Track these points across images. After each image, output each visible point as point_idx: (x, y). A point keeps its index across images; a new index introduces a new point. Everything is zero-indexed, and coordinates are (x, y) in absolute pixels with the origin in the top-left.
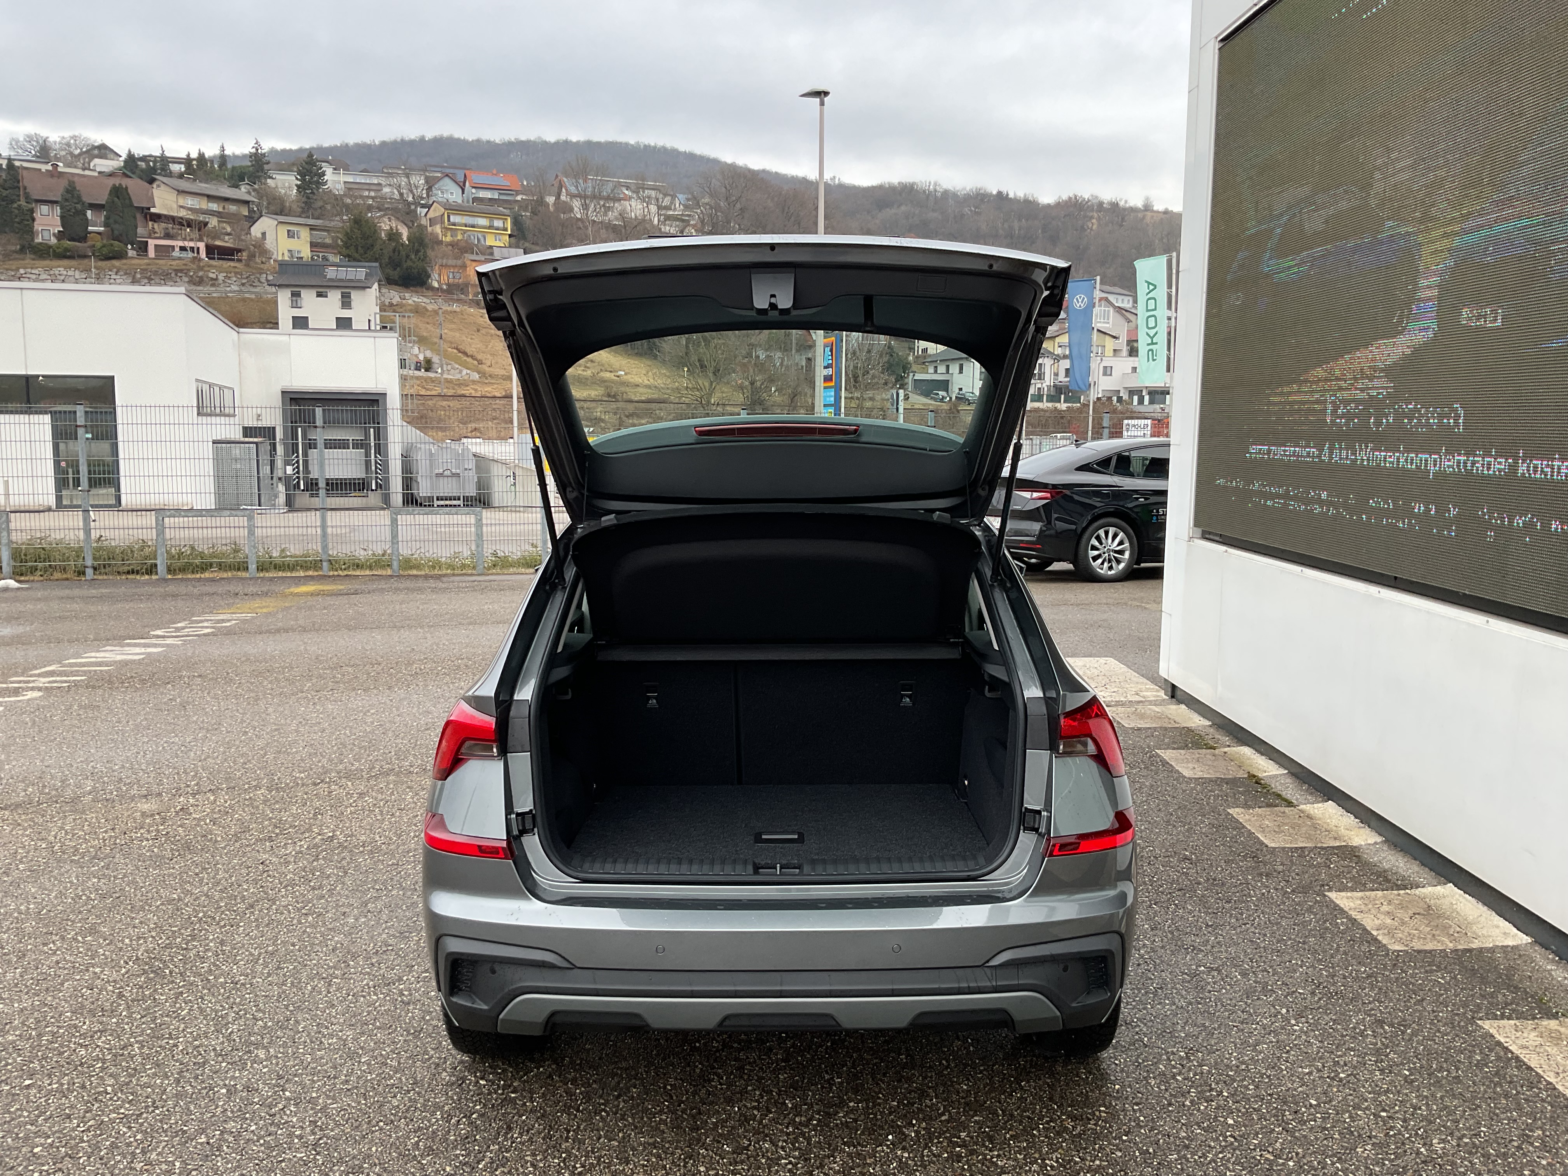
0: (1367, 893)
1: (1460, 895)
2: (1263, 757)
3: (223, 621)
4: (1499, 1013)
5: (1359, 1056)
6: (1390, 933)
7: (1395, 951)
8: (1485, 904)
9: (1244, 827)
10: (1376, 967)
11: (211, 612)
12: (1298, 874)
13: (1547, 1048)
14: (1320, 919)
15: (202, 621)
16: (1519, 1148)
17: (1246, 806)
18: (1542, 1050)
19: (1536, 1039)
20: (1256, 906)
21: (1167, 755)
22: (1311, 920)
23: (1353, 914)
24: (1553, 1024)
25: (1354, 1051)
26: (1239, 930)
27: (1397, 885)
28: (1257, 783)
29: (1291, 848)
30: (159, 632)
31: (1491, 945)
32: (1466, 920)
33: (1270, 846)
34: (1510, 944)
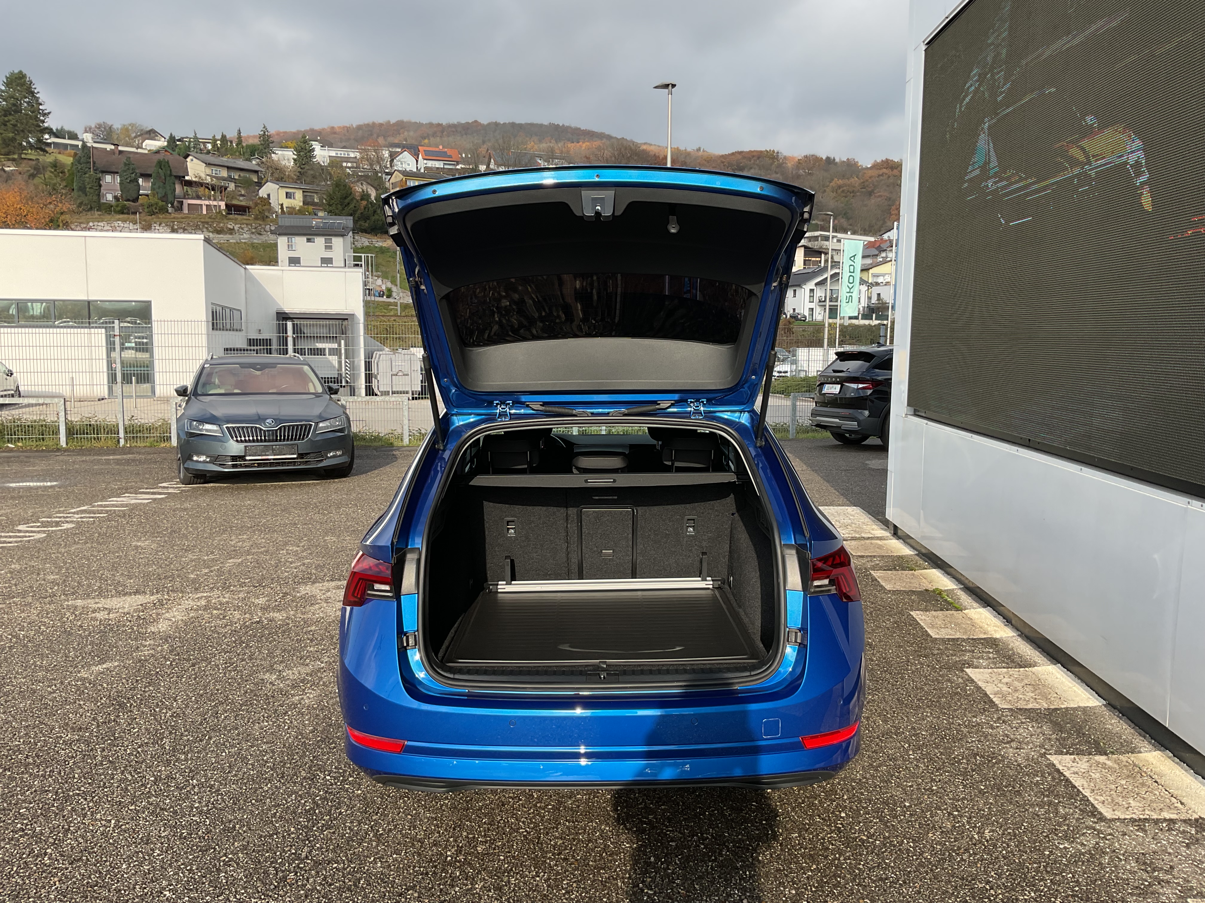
0: (995, 670)
1: (1063, 672)
2: (949, 576)
6: (1004, 697)
7: (1002, 708)
8: (1079, 679)
9: (919, 624)
10: (984, 719)
13: (1091, 774)
14: (954, 686)
16: (1047, 836)
17: (926, 610)
18: (1087, 775)
19: (1086, 767)
20: (909, 676)
21: (876, 574)
22: (947, 687)
23: (980, 684)
24: (1102, 759)
25: (949, 773)
27: (1019, 665)
28: (938, 594)
29: (949, 639)
31: (1076, 706)
32: (1063, 689)
33: (934, 636)
34: (1090, 705)
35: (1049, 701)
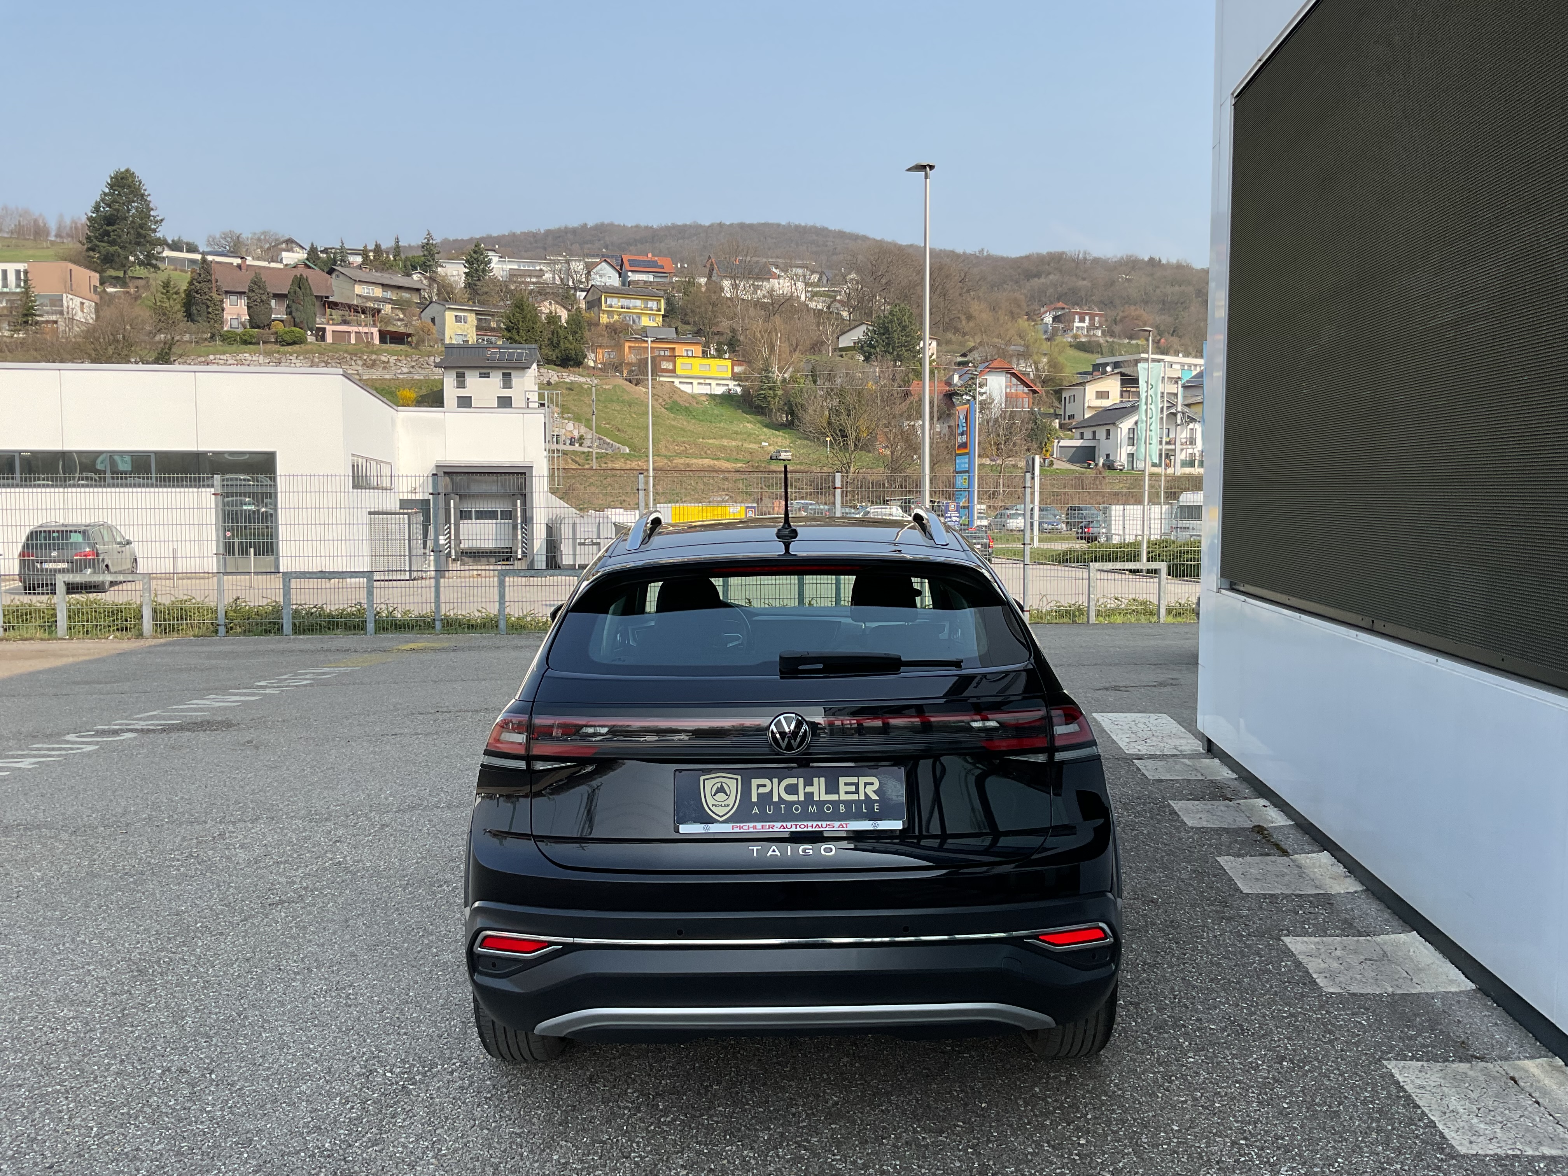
0: (1324, 939)
2: (1274, 809)
3: (323, 674)
4: (1410, 1054)
5: (1243, 1088)
8: (1442, 952)
9: (1227, 873)
11: (317, 667)
12: (1260, 919)
13: (1445, 1089)
14: (1264, 962)
17: (1238, 855)
20: (1203, 946)
21: (1176, 805)
22: (1254, 963)
23: (1301, 958)
24: (1464, 1067)
26: (1175, 968)
28: (1260, 833)
29: (1266, 895)
30: (262, 683)
31: (1433, 991)
33: (1244, 892)
34: (1453, 990)
35: (1396, 983)
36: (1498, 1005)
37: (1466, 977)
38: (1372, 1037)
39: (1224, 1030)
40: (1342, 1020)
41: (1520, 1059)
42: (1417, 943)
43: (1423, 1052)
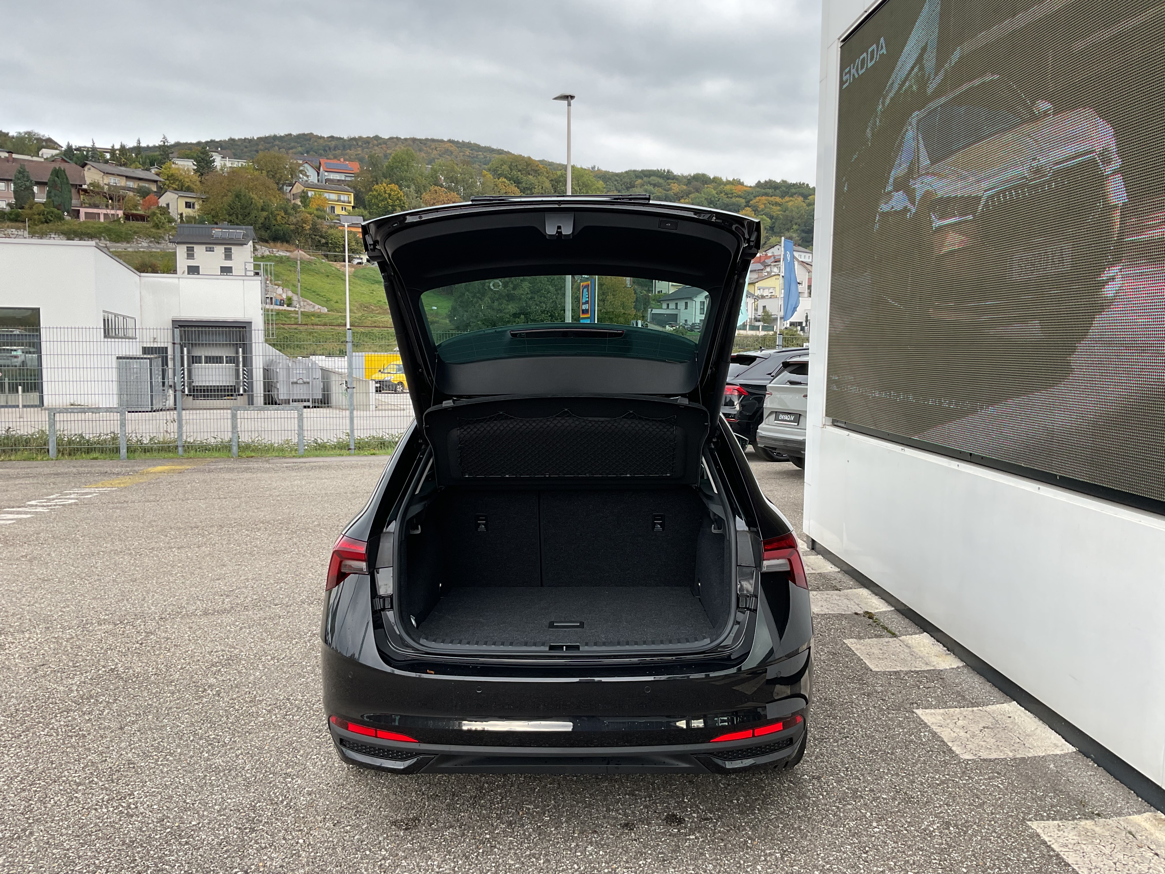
0: (947, 710)
1: (1022, 711)
2: (877, 597)
3: (87, 494)
4: (1045, 814)
5: (925, 855)
6: (963, 744)
7: (965, 760)
8: (1040, 719)
9: (855, 654)
10: (947, 775)
11: (80, 487)
12: (893, 694)
13: (1083, 846)
14: (907, 733)
15: (71, 494)
17: (859, 637)
18: (1078, 848)
19: (1074, 837)
20: (856, 721)
22: (900, 734)
23: (935, 728)
24: (1088, 824)
25: (922, 851)
26: (840, 742)
27: (972, 703)
28: (870, 618)
29: (891, 672)
30: (33, 503)
31: (1044, 754)
32: (1025, 732)
33: (873, 670)
34: (1059, 753)
35: (1013, 748)
36: (1099, 766)
37: (1066, 741)
38: (1011, 799)
39: (894, 799)
40: (983, 784)
41: (1130, 815)
42: (1019, 712)
43: (1055, 812)
